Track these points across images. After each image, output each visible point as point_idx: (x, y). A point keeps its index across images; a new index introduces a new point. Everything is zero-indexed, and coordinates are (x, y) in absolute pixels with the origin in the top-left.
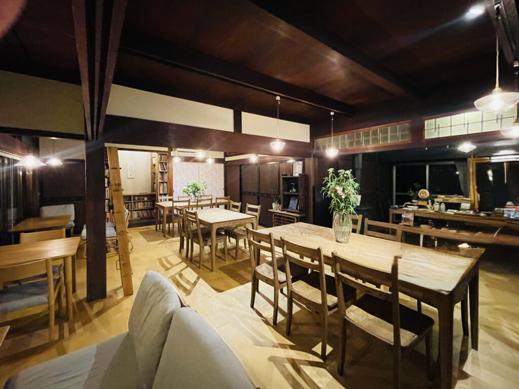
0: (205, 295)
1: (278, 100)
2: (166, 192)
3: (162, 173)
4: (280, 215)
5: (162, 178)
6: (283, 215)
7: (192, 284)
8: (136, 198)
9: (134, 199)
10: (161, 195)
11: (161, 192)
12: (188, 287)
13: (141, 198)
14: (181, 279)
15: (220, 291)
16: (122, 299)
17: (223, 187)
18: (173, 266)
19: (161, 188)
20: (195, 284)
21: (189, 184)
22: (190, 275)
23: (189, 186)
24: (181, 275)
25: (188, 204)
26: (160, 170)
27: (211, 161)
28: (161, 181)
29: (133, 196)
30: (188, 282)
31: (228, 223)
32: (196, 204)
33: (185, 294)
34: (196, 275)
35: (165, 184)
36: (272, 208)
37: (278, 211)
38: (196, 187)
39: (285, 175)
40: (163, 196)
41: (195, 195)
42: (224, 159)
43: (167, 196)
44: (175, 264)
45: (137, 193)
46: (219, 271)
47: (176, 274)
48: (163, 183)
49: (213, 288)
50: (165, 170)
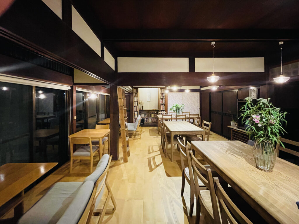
0: (159, 175)
1: (213, 45)
2: (164, 109)
3: (162, 99)
4: (237, 131)
5: (162, 102)
6: (239, 132)
7: (157, 166)
8: (151, 112)
9: (150, 112)
10: (161, 111)
11: (162, 109)
12: (153, 167)
13: (153, 112)
14: (153, 160)
15: (168, 175)
16: (122, 163)
17: (199, 107)
18: (153, 151)
19: (162, 107)
20: (158, 165)
21: (174, 105)
22: (159, 159)
23: (174, 107)
24: (154, 158)
25: (171, 117)
26: (161, 97)
27: (187, 91)
28: (161, 103)
29: (150, 111)
30: (155, 164)
31: (182, 132)
32: (176, 117)
33: (149, 170)
34: (161, 161)
35: (164, 105)
36: (230, 125)
37: (235, 128)
38: (178, 107)
39: (241, 100)
40: (162, 111)
41: (176, 112)
42: (200, 89)
43: (165, 111)
44: (155, 151)
45: (151, 109)
46: (176, 162)
47: (151, 157)
48: (162, 104)
49: (166, 172)
50: (164, 97)
